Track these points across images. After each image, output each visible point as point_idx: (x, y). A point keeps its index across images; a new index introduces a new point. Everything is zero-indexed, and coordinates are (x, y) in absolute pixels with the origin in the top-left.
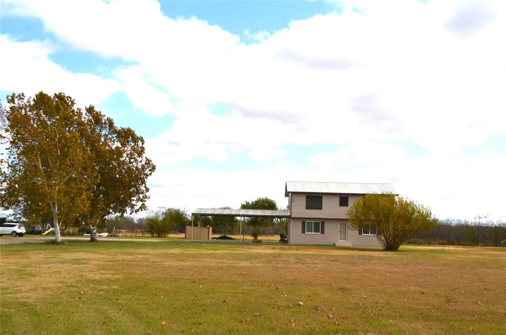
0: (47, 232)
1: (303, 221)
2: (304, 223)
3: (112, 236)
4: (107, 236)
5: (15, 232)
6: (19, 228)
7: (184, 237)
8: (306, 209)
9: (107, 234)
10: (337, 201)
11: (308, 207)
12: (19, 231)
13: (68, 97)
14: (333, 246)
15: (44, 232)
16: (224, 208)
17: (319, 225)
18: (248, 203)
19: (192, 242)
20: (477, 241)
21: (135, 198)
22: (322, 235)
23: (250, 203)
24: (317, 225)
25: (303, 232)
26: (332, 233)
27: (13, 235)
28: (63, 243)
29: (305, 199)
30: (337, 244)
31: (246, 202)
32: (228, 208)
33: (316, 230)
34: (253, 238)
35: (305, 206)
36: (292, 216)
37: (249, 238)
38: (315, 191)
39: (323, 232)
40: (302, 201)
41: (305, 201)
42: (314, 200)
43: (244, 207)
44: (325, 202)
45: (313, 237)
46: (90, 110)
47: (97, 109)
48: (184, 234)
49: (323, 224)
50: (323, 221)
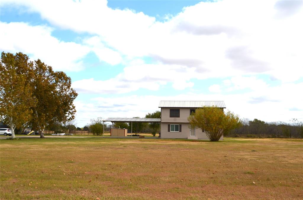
0: (30, 133)
1: (169, 124)
2: (169, 126)
3: (67, 135)
4: (64, 135)
5: (6, 133)
6: (8, 131)
7: (110, 135)
8: (170, 117)
9: (64, 134)
10: (188, 112)
11: (171, 116)
12: (8, 133)
13: (25, 55)
14: (186, 140)
15: (28, 133)
16: (136, 118)
17: (178, 127)
18: (150, 114)
19: (104, 138)
20: (290, 135)
21: (68, 113)
22: (180, 132)
23: (151, 114)
24: (177, 127)
25: (169, 131)
26: (186, 132)
27: (5, 135)
28: (15, 139)
29: (169, 111)
30: (189, 138)
31: (149, 114)
32: (138, 118)
33: (177, 130)
34: (153, 135)
35: (169, 115)
36: (162, 122)
37: (151, 135)
38: (175, 106)
39: (180, 131)
40: (168, 113)
41: (169, 112)
42: (175, 111)
43: (148, 117)
44: (181, 113)
45: (174, 134)
46: (38, 62)
47: (42, 61)
48: (110, 134)
49: (181, 126)
50: (180, 124)
